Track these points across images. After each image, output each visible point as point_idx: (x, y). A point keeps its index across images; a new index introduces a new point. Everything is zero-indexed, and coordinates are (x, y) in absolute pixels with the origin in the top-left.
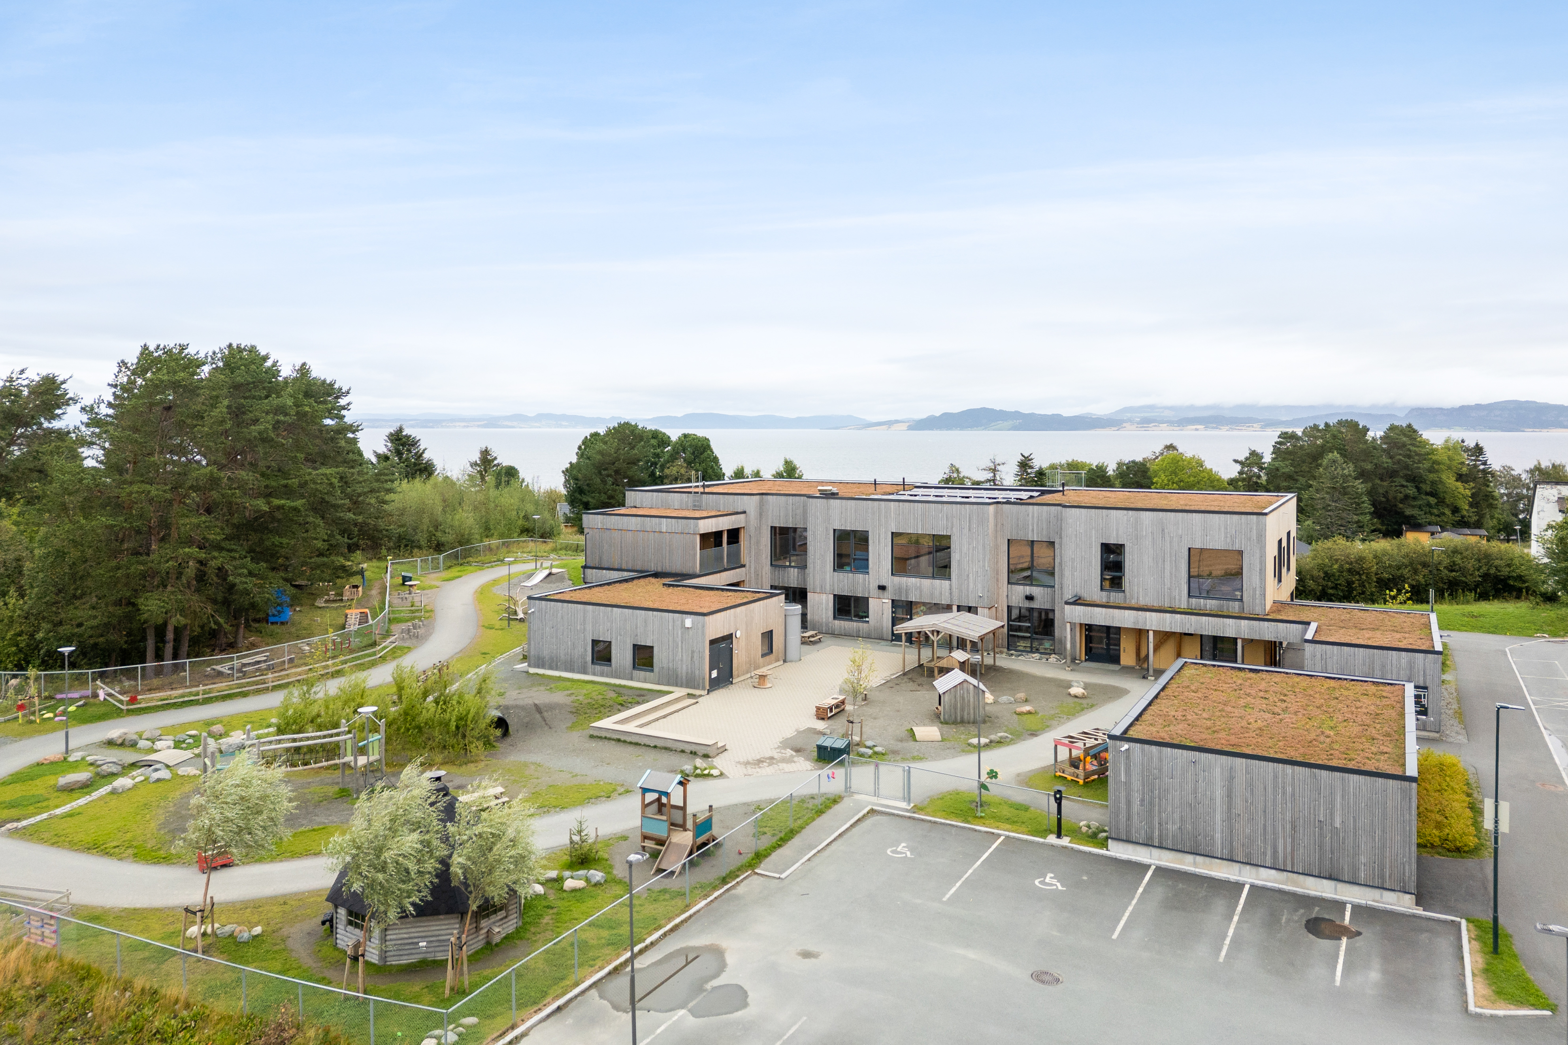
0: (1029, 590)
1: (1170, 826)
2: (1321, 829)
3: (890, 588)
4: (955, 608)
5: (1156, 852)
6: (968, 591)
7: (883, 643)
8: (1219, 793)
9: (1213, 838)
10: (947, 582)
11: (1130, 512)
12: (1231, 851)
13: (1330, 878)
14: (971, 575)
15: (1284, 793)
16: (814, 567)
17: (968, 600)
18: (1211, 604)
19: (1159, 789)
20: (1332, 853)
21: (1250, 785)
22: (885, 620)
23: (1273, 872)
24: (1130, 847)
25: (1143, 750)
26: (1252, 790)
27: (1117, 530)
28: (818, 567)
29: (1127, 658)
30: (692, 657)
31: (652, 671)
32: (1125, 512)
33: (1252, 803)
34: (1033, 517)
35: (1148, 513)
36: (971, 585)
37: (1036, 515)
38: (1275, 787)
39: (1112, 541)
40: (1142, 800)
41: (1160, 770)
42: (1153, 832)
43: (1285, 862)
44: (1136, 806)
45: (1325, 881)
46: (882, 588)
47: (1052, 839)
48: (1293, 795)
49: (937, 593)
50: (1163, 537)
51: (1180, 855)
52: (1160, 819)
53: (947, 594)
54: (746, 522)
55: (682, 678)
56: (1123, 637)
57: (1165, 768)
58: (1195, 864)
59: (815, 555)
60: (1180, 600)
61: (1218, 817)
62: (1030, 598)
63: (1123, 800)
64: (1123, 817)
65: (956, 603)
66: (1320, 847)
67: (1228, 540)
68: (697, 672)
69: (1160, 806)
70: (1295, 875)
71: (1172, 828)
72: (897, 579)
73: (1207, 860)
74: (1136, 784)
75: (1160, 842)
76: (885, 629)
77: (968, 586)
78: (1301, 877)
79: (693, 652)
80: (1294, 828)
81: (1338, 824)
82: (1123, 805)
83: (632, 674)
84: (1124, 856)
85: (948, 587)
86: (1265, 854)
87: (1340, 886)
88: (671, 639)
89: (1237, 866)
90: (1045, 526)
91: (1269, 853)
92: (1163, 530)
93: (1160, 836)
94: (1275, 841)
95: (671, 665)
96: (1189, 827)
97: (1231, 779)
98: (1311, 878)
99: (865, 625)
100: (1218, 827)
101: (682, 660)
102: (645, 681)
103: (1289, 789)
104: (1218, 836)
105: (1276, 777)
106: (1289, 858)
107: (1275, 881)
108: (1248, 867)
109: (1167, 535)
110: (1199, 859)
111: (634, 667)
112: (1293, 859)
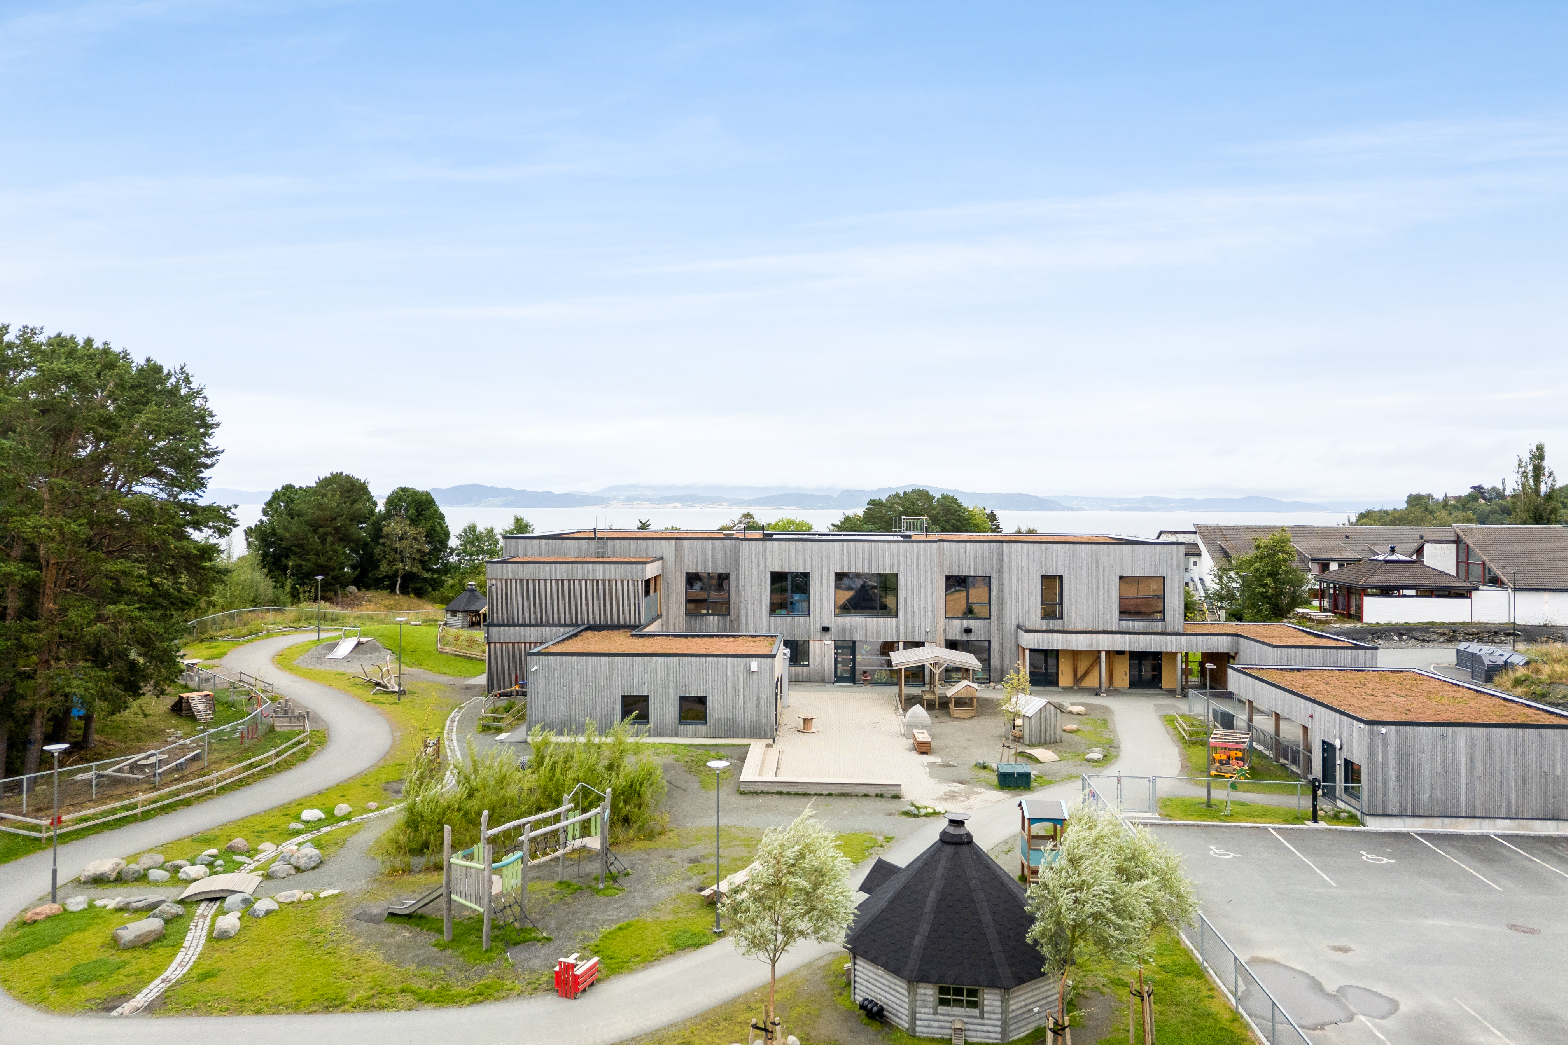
0: (966, 623)
1: (1421, 796)
2: (1546, 779)
3: (832, 629)
4: (901, 645)
5: (1409, 821)
6: (915, 627)
7: (827, 685)
8: (1463, 762)
9: (1458, 800)
10: (894, 620)
11: (1068, 546)
12: (1473, 810)
13: (1553, 819)
14: (918, 612)
15: (1516, 753)
16: (747, 613)
17: (915, 636)
18: (1138, 625)
19: (1413, 764)
20: (1555, 798)
21: (1489, 750)
22: (827, 662)
23: (1508, 821)
24: (1386, 820)
25: (1398, 732)
26: (1491, 755)
27: (1056, 563)
28: (751, 614)
29: (1065, 679)
30: (758, 704)
31: (706, 723)
32: (1063, 545)
33: (1491, 765)
34: (970, 553)
35: (1083, 546)
36: (918, 622)
37: (972, 551)
38: (1509, 749)
39: (1052, 572)
40: (1397, 777)
41: (1414, 747)
42: (1406, 805)
43: (1517, 810)
44: (1392, 784)
45: (1549, 822)
46: (826, 629)
47: (1310, 825)
48: (1524, 753)
49: (883, 630)
50: (1097, 566)
51: (1430, 820)
52: (1413, 789)
53: (894, 631)
54: (663, 569)
55: (745, 727)
56: (1061, 661)
57: (1417, 746)
58: (1443, 826)
59: (748, 600)
60: (1112, 624)
61: (1463, 781)
62: (968, 631)
63: (1380, 779)
64: (1380, 796)
65: (903, 639)
66: (1545, 793)
67: (1153, 567)
68: (764, 720)
69: (1413, 777)
70: (1525, 821)
71: (1423, 797)
72: (841, 620)
73: (1454, 820)
74: (1392, 762)
75: (1413, 810)
76: (827, 671)
77: (915, 622)
78: (1531, 822)
79: (759, 698)
80: (1524, 782)
81: (1558, 772)
82: (1380, 784)
83: (677, 729)
84: (1384, 829)
85: (895, 624)
86: (1500, 807)
87: (1561, 824)
88: (730, 686)
89: (1477, 821)
90: (981, 562)
91: (1504, 805)
92: (1097, 561)
93: (1413, 805)
94: (1509, 794)
95: (730, 715)
96: (1438, 793)
97: (1474, 746)
98: (1538, 821)
99: (806, 669)
100: (1463, 791)
101: (744, 709)
102: (696, 736)
103: (1520, 749)
104: (1462, 798)
105: (1509, 741)
106: (1520, 808)
107: (1510, 829)
108: (1487, 821)
109: (1100, 566)
110: (1446, 820)
111: (680, 723)
112: (1523, 808)
